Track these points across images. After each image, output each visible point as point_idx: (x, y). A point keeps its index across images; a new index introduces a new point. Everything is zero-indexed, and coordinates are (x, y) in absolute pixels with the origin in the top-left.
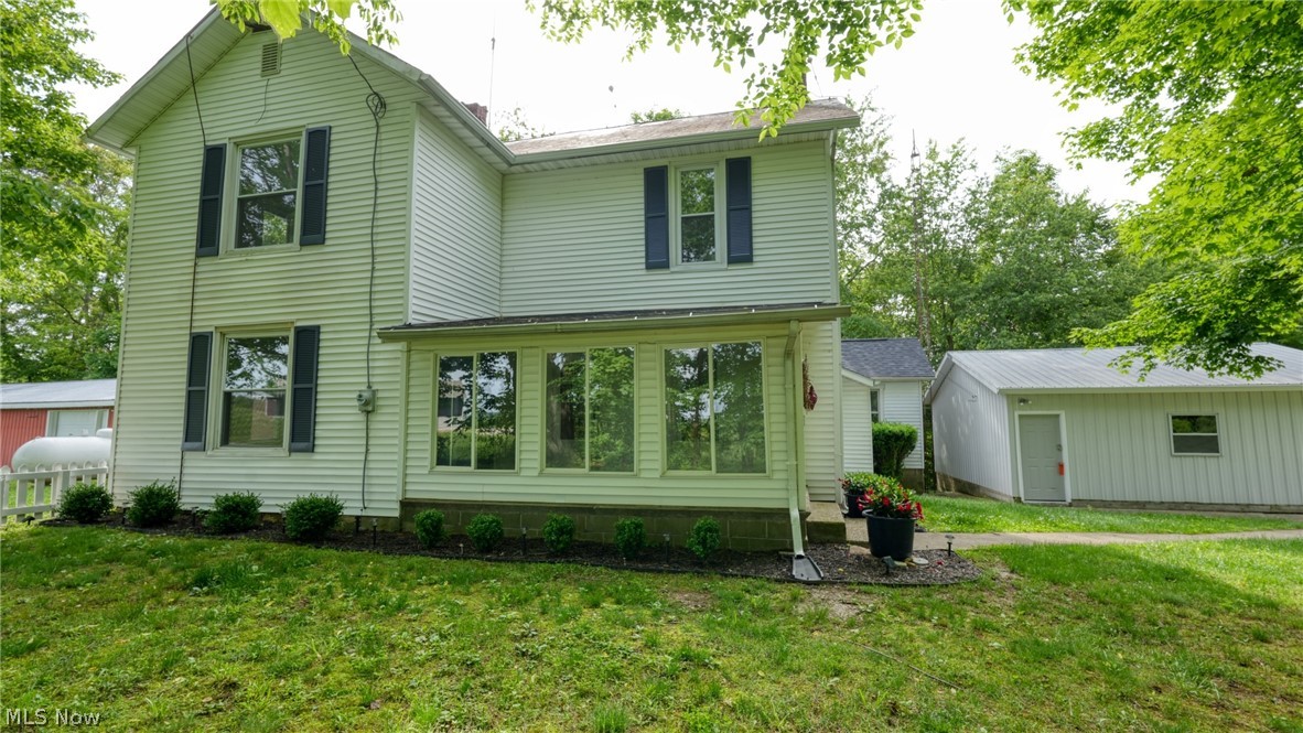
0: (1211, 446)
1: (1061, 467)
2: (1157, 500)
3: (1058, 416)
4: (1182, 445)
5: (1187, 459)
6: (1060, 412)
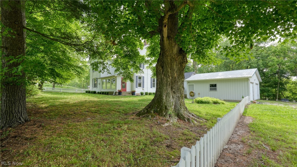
0: (216, 89)
3: (193, 85)
4: (211, 90)
6: (194, 84)
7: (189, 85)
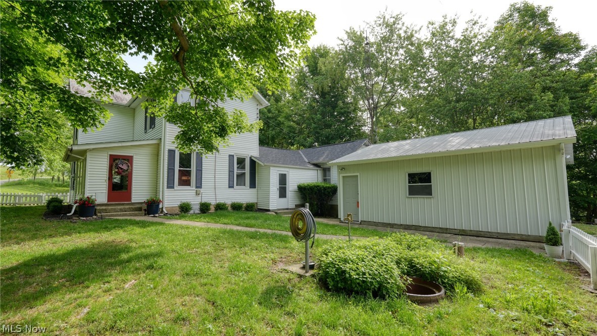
0: (428, 192)
1: (358, 203)
2: (399, 223)
3: (357, 176)
5: (415, 199)
6: (358, 174)
7: (343, 177)
